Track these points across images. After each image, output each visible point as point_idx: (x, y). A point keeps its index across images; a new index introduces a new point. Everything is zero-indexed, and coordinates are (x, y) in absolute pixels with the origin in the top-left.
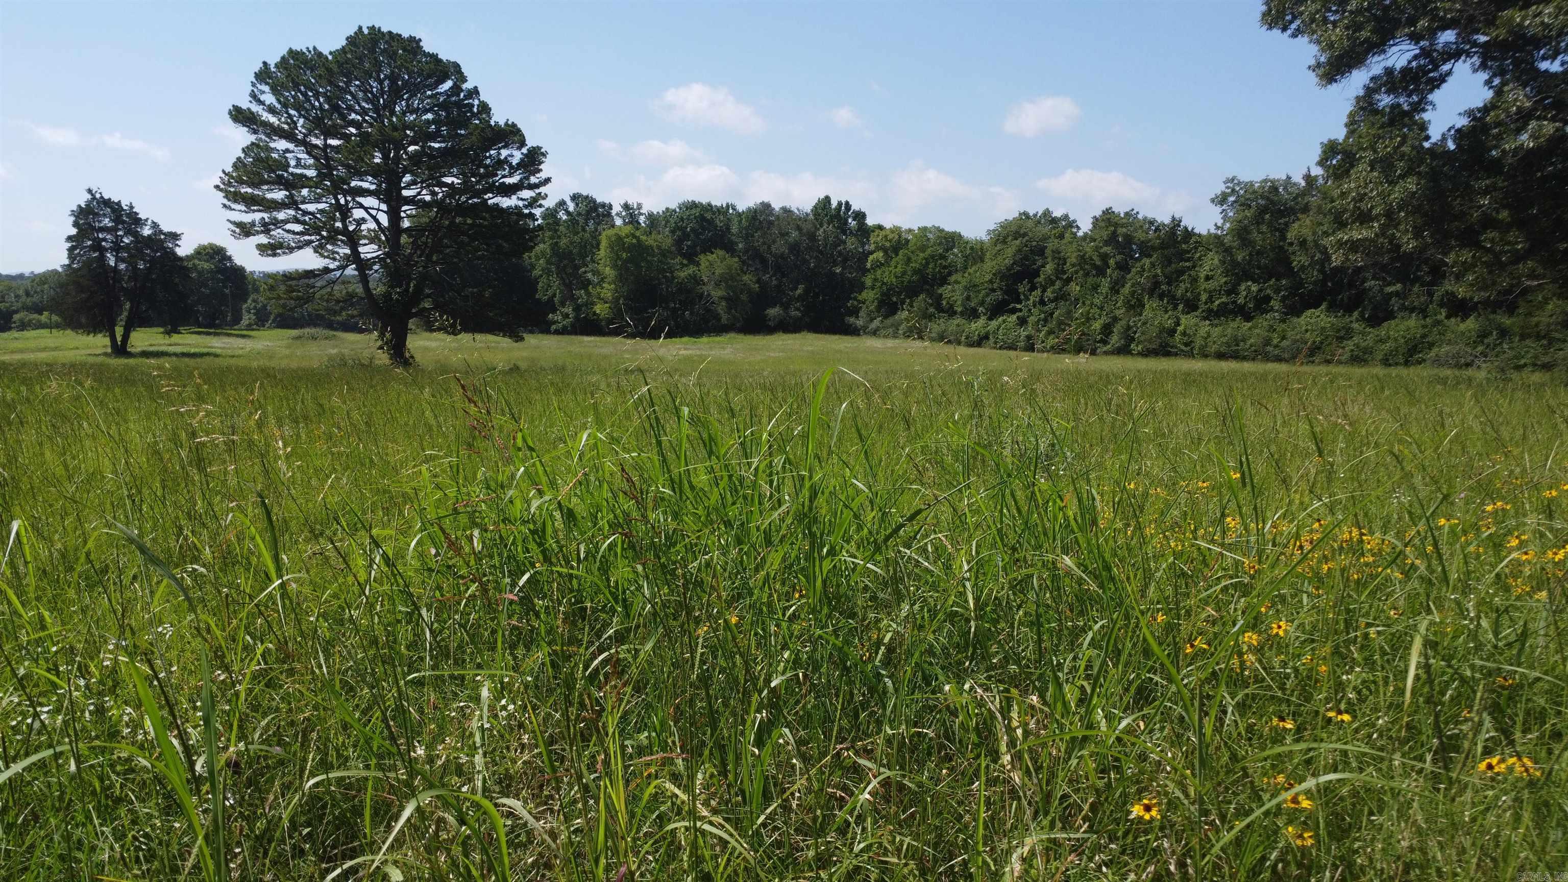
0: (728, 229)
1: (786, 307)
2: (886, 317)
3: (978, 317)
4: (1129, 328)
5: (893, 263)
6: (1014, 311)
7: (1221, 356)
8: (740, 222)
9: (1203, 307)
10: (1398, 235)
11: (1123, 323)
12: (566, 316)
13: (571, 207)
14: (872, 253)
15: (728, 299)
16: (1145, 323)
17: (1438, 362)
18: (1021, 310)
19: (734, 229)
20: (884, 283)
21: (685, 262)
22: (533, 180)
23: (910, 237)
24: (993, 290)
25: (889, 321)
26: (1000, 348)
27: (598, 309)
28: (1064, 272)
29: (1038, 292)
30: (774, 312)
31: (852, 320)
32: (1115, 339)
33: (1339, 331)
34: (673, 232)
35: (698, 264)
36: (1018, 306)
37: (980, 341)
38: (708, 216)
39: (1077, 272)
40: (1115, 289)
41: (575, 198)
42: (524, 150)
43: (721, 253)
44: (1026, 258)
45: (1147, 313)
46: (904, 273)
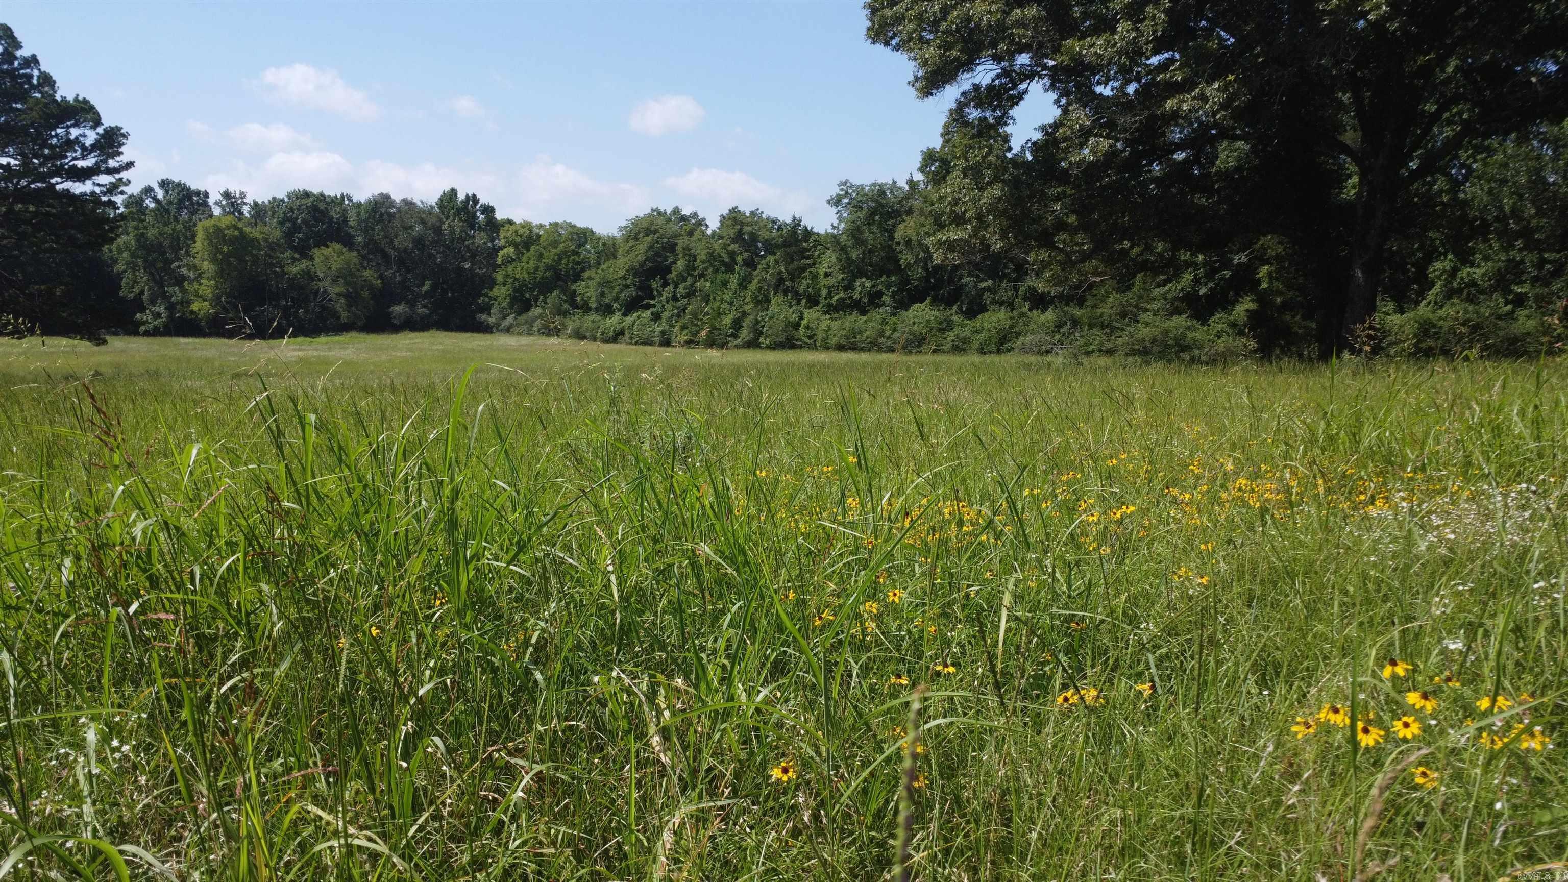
0: (345, 221)
1: (412, 304)
2: (519, 314)
3: (613, 313)
4: (757, 322)
5: (524, 259)
6: (648, 307)
7: (841, 348)
8: (359, 214)
9: (823, 302)
10: (988, 236)
11: (751, 317)
12: (158, 315)
13: (160, 194)
14: (501, 248)
15: (347, 296)
16: (771, 318)
17: (1024, 350)
18: (654, 306)
19: (352, 222)
20: (516, 280)
21: (297, 256)
22: (112, 163)
23: (542, 233)
24: (627, 287)
25: (524, 317)
26: (636, 343)
27: (195, 307)
28: (694, 269)
29: (670, 288)
30: (399, 309)
31: (484, 317)
32: (745, 334)
33: (941, 323)
34: (281, 223)
35: (312, 259)
36: (652, 302)
37: (617, 336)
38: (322, 206)
39: (706, 269)
40: (743, 284)
41: (164, 184)
42: (100, 130)
43: (338, 246)
44: (657, 254)
45: (774, 308)
46: (537, 269)
